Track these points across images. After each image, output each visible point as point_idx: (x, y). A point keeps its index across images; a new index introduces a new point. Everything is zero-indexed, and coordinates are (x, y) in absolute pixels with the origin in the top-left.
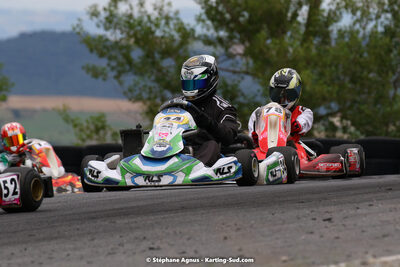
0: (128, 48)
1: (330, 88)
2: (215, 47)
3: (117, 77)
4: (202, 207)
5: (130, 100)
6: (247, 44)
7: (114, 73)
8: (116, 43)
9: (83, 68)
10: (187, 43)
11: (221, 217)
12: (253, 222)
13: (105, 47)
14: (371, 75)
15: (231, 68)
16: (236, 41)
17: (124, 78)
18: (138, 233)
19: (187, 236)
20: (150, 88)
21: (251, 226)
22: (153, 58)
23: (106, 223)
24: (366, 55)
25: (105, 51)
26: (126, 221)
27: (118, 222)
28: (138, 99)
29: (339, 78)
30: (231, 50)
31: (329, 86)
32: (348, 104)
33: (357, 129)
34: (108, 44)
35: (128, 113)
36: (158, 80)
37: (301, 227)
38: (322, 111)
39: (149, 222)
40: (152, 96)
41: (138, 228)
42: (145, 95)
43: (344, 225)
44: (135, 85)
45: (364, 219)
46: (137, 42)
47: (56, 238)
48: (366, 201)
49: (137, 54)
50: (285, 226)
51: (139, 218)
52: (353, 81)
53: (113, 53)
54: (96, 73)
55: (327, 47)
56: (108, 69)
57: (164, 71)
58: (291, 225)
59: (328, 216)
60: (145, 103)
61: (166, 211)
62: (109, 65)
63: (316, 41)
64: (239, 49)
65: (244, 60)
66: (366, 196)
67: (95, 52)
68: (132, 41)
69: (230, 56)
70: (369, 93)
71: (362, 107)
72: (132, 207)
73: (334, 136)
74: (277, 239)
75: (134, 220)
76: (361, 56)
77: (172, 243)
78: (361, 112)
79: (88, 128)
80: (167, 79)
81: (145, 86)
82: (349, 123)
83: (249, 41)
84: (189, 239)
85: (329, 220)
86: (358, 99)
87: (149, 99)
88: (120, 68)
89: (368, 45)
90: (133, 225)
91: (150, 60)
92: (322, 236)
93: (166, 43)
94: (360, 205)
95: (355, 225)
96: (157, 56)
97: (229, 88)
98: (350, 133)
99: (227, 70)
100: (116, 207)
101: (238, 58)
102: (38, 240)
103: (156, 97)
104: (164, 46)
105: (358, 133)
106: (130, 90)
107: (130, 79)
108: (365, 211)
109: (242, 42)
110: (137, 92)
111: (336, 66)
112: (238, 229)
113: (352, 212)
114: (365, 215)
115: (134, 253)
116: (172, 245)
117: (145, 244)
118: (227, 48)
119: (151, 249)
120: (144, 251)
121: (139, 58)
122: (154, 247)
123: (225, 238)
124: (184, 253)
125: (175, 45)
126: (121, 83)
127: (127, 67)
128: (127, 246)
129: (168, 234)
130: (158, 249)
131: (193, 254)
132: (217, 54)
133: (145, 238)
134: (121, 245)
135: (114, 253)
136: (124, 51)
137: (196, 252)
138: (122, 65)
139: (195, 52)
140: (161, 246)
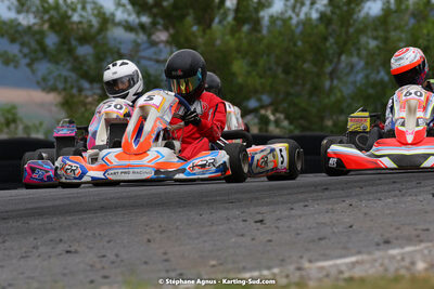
0: (42, 33)
1: (263, 81)
2: (137, 33)
3: (29, 65)
4: (124, 207)
5: (44, 90)
6: (172, 31)
7: (27, 61)
8: (29, 28)
10: (107, 29)
11: (145, 218)
12: (178, 223)
13: (17, 32)
14: (306, 66)
15: (154, 57)
16: (159, 27)
17: (37, 66)
18: (53, 235)
19: (107, 239)
20: (65, 78)
21: (177, 228)
22: (70, 44)
23: (19, 224)
24: (299, 43)
25: (17, 36)
26: (40, 222)
27: (32, 222)
28: (53, 89)
29: (270, 69)
30: (154, 37)
31: (261, 77)
32: (281, 96)
33: (291, 123)
34: (20, 28)
35: (42, 105)
36: (74, 69)
37: (231, 229)
38: (252, 104)
39: (66, 223)
40: (69, 85)
41: (54, 229)
42: (60, 86)
43: (277, 227)
44: (50, 73)
45: (299, 221)
46: (52, 27)
48: (300, 201)
49: (51, 40)
50: (214, 228)
51: (55, 219)
52: (287, 72)
53: (26, 39)
54: (7, 60)
55: (259, 35)
56: (20, 56)
57: (81, 60)
58: (221, 227)
59: (259, 217)
60: (59, 93)
61: (84, 211)
62: (21, 51)
63: (246, 28)
64: (162, 36)
65: (168, 48)
66: (301, 197)
67: (6, 36)
68: (46, 26)
69: (154, 44)
70: (304, 85)
71: (296, 101)
72: (48, 207)
73: (267, 131)
74: (205, 242)
75: (49, 221)
76: (295, 45)
77: (91, 245)
78: (295, 105)
80: (85, 68)
81: (60, 76)
82: (282, 116)
83: (174, 27)
84: (109, 242)
85: (261, 221)
86: (292, 91)
87: (65, 89)
89: (302, 33)
90: (49, 226)
91: (66, 47)
92: (253, 239)
93: (83, 29)
94: (296, 206)
95: (289, 227)
96: (74, 43)
97: (152, 78)
98: (284, 128)
99: (150, 59)
100: (30, 206)
101: (162, 46)
103: (72, 87)
104: (81, 32)
105: (292, 127)
106: (44, 79)
107: (43, 67)
108: (299, 212)
109: (166, 29)
110: (51, 83)
111: (268, 55)
112: (163, 231)
113: (286, 213)
114: (300, 216)
115: (50, 257)
116: (91, 248)
117: (62, 247)
118: (149, 35)
119: (68, 252)
120: (60, 254)
121: (54, 44)
122: (72, 249)
123: (149, 241)
124: (104, 256)
125: (94, 31)
126: (33, 72)
127: (40, 54)
128: (42, 249)
129: (86, 236)
130: (76, 252)
131: (113, 258)
132: (139, 41)
133: (61, 240)
134: (35, 247)
135: (27, 257)
136: (38, 37)
137: (117, 256)
138: (35, 51)
139: (115, 39)
140: (79, 249)
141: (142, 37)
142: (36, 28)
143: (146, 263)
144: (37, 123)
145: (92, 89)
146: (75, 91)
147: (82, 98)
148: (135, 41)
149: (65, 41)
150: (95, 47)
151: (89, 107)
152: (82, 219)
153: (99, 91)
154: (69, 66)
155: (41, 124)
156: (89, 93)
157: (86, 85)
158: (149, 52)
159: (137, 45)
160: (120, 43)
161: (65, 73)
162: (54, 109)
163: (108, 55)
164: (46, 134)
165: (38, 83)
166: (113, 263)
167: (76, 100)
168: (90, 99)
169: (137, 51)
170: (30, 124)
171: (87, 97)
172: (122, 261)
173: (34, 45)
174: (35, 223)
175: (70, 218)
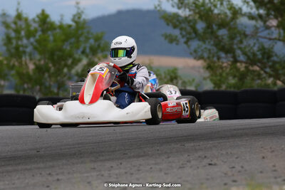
2: (256, 21)
3: (186, 43)
4: (247, 135)
5: (195, 58)
6: (280, 19)
7: (184, 40)
8: (186, 18)
9: (162, 35)
10: (237, 18)
11: (261, 143)
13: (178, 20)
15: (268, 36)
17: (189, 43)
18: (200, 153)
19: (236, 156)
20: (209, 50)
22: (212, 28)
23: (178, 146)
25: (178, 23)
26: (192, 144)
28: (201, 58)
30: (268, 23)
34: (180, 19)
35: (193, 68)
36: (216, 45)
39: (208, 146)
40: (211, 55)
41: (202, 150)
42: (206, 55)
44: (199, 48)
46: (201, 17)
47: (142, 156)
49: (201, 26)
53: (183, 25)
54: (172, 40)
56: (180, 36)
57: (220, 38)
60: (205, 61)
61: (221, 138)
62: (181, 34)
65: (277, 30)
67: (171, 24)
69: (268, 28)
77: (225, 160)
79: (165, 77)
80: (222, 44)
81: (206, 48)
83: (281, 17)
84: (237, 158)
87: (209, 58)
88: (188, 36)
90: (197, 148)
91: (210, 30)
93: (221, 18)
96: (215, 27)
97: (267, 51)
99: (265, 38)
102: (130, 157)
103: (213, 57)
104: (220, 21)
106: (195, 51)
107: (195, 44)
110: (200, 54)
115: (198, 168)
116: (226, 162)
117: (206, 161)
118: (265, 22)
119: (210, 164)
120: (205, 166)
121: (202, 28)
122: (212, 163)
123: (264, 158)
124: (233, 167)
125: (228, 19)
126: (189, 47)
127: (193, 35)
128: (193, 162)
129: (222, 154)
130: (215, 164)
131: (240, 168)
132: (258, 26)
133: (205, 157)
134: (189, 161)
135: (184, 167)
136: (191, 24)
137: (242, 167)
138: (190, 33)
139: (242, 25)
140: (217, 162)
141: (260, 23)
142: (191, 18)
143: (261, 172)
144: (191, 80)
145: (226, 58)
146: (215, 59)
147: (220, 64)
148: (255, 26)
149: (209, 26)
150: (229, 30)
151: (224, 69)
152: (219, 143)
153: (231, 59)
154: (212, 43)
155: (193, 80)
156: (224, 60)
157: (223, 55)
158: (265, 33)
159: (256, 28)
160: (246, 27)
161: (209, 47)
162: (202, 70)
163: (238, 35)
164: (196, 87)
165: (191, 54)
166: (239, 172)
167: (216, 65)
168: (225, 65)
169: (257, 33)
170: (186, 80)
171: (223, 63)
172: (246, 170)
173: (189, 29)
174: (189, 145)
175: (211, 142)
